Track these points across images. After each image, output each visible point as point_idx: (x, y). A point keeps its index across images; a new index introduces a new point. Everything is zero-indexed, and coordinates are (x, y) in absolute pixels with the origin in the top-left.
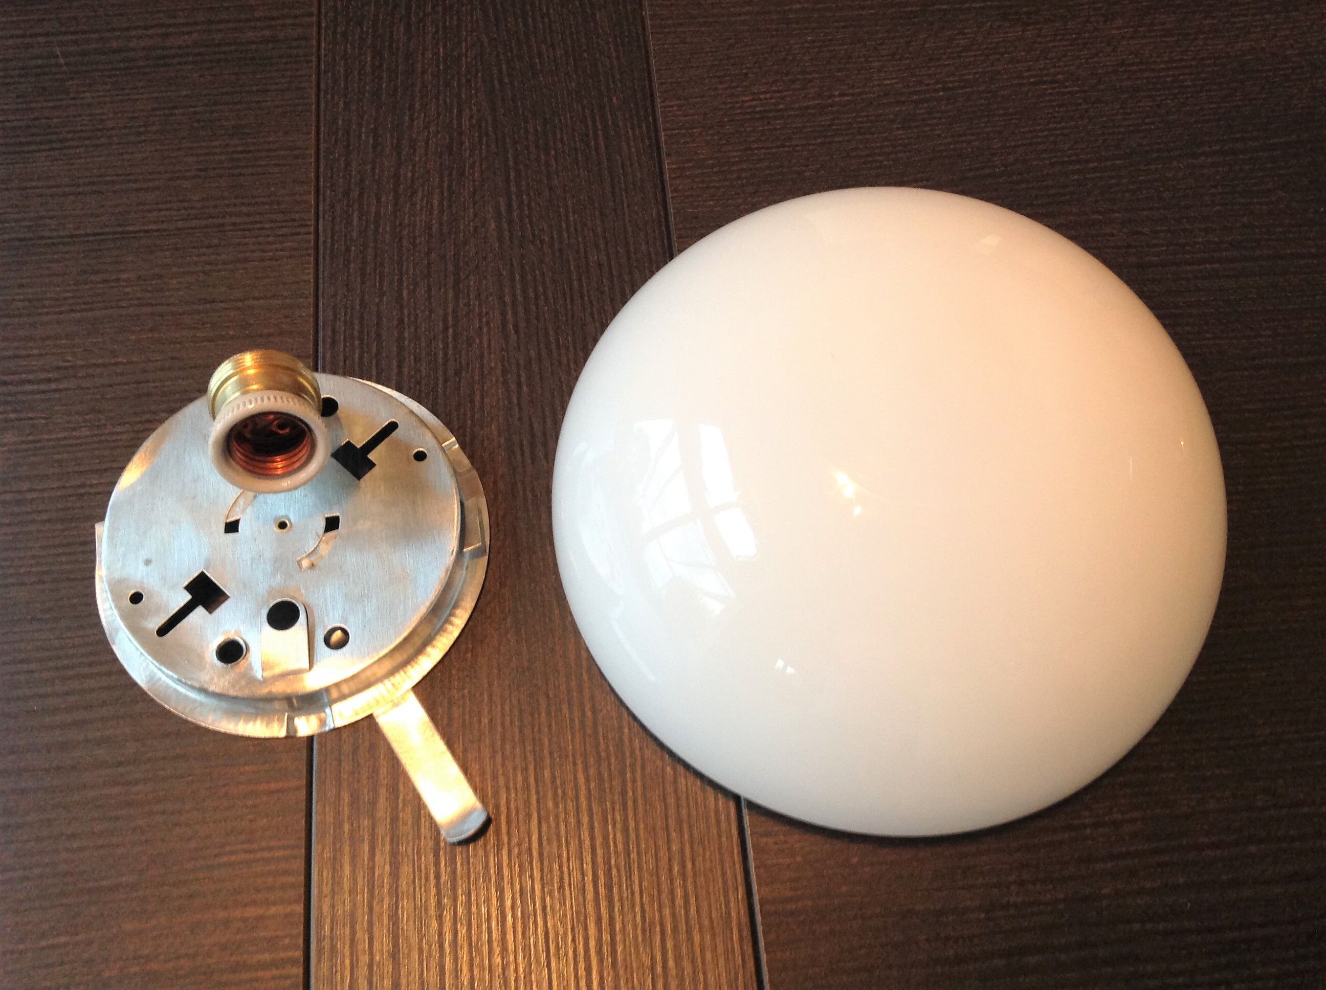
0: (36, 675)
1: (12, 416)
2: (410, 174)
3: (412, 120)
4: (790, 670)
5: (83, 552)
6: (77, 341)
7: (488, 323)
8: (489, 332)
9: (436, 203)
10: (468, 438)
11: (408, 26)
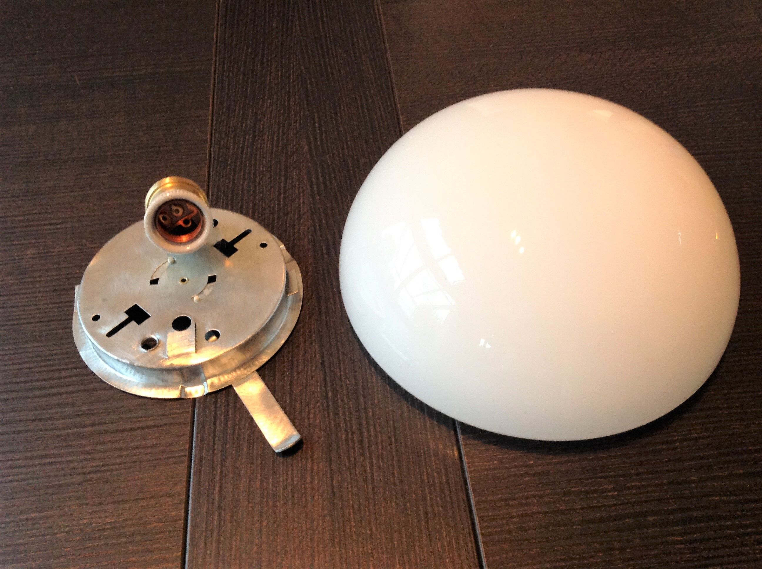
0: (33, 370)
1: (34, 241)
2: (261, 127)
3: (263, 104)
4: (488, 346)
5: (67, 306)
6: (74, 205)
7: (303, 192)
8: (303, 196)
9: (275, 138)
10: (291, 245)
11: (262, 64)
